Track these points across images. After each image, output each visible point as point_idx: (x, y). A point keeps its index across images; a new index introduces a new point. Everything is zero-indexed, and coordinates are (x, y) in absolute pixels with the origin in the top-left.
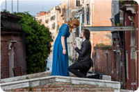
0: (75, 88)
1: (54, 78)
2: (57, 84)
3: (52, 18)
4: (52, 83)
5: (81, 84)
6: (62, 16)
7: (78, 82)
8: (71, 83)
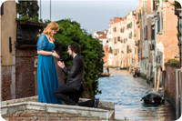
0: (52, 117)
1: (25, 105)
2: (29, 112)
3: (129, 26)
4: (23, 111)
5: (58, 113)
6: (138, 23)
7: (55, 111)
8: (46, 112)
